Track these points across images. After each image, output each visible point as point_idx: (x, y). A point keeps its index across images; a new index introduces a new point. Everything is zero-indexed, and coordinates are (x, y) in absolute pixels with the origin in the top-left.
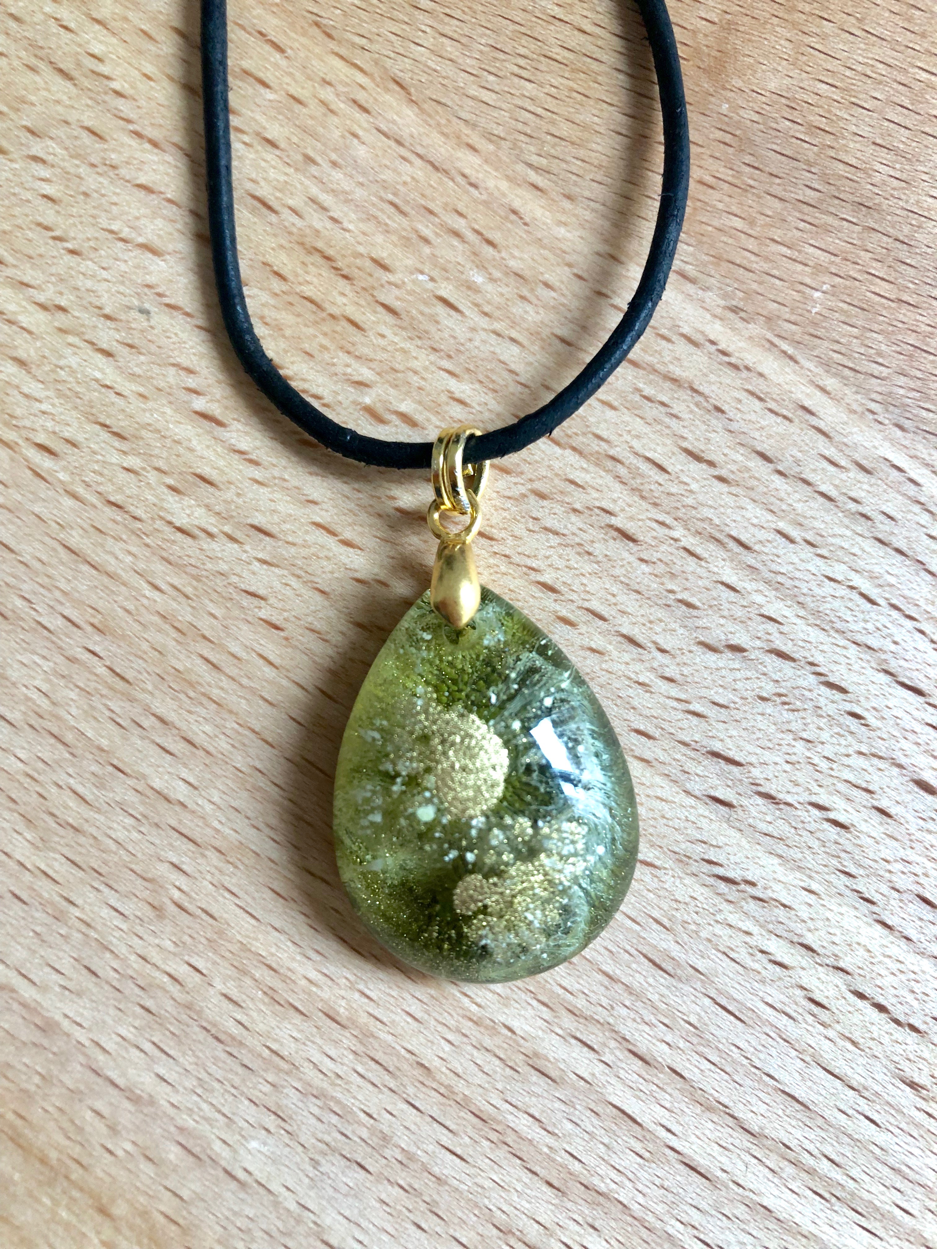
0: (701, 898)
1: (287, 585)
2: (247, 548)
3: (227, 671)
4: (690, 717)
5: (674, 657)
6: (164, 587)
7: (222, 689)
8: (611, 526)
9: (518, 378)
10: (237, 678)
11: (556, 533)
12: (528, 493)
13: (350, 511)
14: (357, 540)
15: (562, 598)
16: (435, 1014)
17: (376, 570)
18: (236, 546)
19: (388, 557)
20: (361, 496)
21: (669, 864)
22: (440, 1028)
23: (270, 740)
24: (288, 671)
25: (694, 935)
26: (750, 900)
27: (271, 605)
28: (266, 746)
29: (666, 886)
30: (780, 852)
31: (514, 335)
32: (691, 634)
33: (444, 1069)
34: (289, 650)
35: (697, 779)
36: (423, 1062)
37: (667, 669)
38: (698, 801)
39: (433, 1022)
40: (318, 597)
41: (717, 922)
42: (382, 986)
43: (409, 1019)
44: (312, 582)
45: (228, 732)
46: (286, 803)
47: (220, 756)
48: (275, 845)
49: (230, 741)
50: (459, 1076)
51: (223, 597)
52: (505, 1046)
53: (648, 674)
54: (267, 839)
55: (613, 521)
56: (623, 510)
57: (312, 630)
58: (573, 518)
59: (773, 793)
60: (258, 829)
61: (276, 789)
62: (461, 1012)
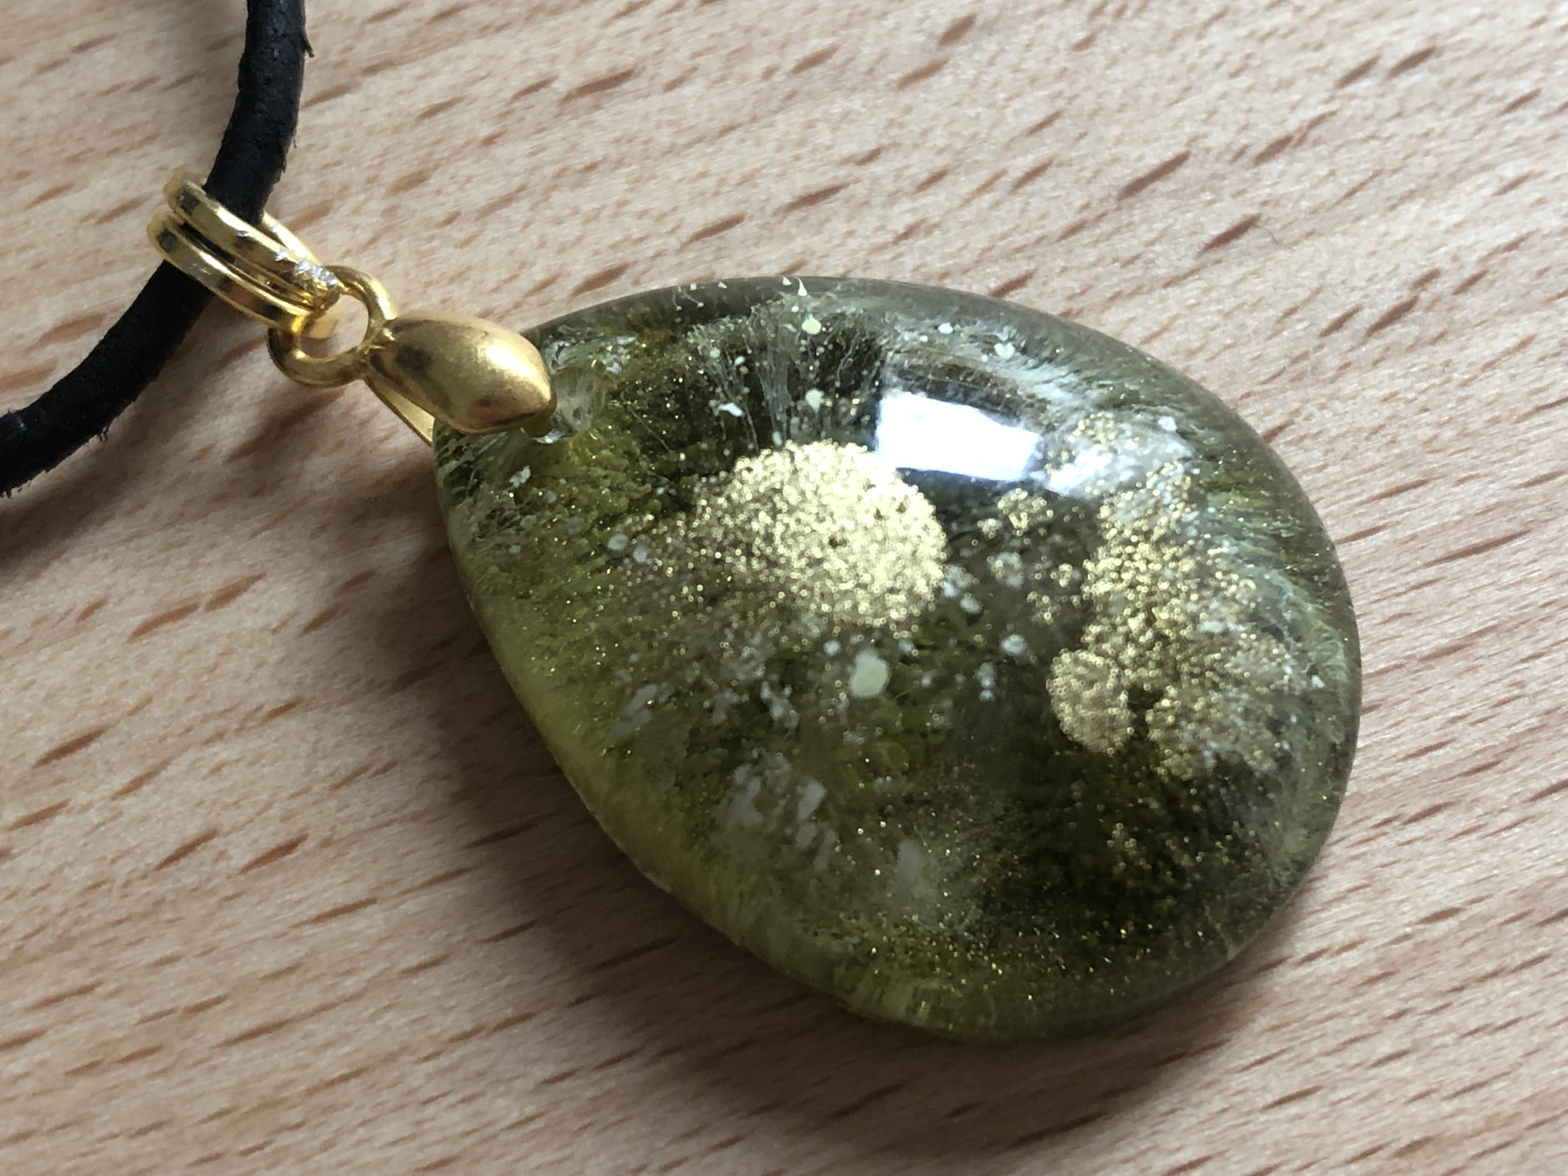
0: (1400, 384)
1: (216, 770)
2: (81, 797)
3: (301, 1007)
4: (1029, 188)
5: (896, 145)
6: (28, 1024)
7: (328, 1045)
8: (569, 97)
9: (162, 83)
10: (331, 997)
11: (507, 200)
12: (391, 202)
13: (168, 547)
14: (234, 572)
15: (640, 268)
16: (1314, 1049)
17: (322, 575)
18: (60, 819)
19: (313, 536)
20: (151, 509)
21: (1293, 398)
22: (1353, 1056)
23: (509, 1012)
24: (393, 883)
25: (1467, 443)
26: (1461, 299)
27: (234, 829)
28: (516, 1030)
29: (1334, 432)
30: (1402, 190)
31: (76, 38)
32: (876, 90)
33: (1448, 1107)
34: (354, 851)
35: (1157, 248)
36: (1405, 1141)
37: (913, 170)
38: (1205, 274)
39: (1330, 1063)
40: (291, 724)
41: (1464, 384)
42: (1186, 1120)
43: (1293, 1109)
44: (249, 717)
45: (431, 1091)
46: (664, 1066)
47: (467, 1142)
48: (736, 1149)
49: (452, 1099)
50: (1481, 1085)
51: (144, 915)
52: (1472, 947)
53: (896, 209)
54: (712, 1158)
55: (561, 87)
56: (554, 58)
57: (349, 780)
58: (500, 151)
59: (1277, 134)
60: (678, 1163)
61: (621, 1067)
62: (1341, 991)
